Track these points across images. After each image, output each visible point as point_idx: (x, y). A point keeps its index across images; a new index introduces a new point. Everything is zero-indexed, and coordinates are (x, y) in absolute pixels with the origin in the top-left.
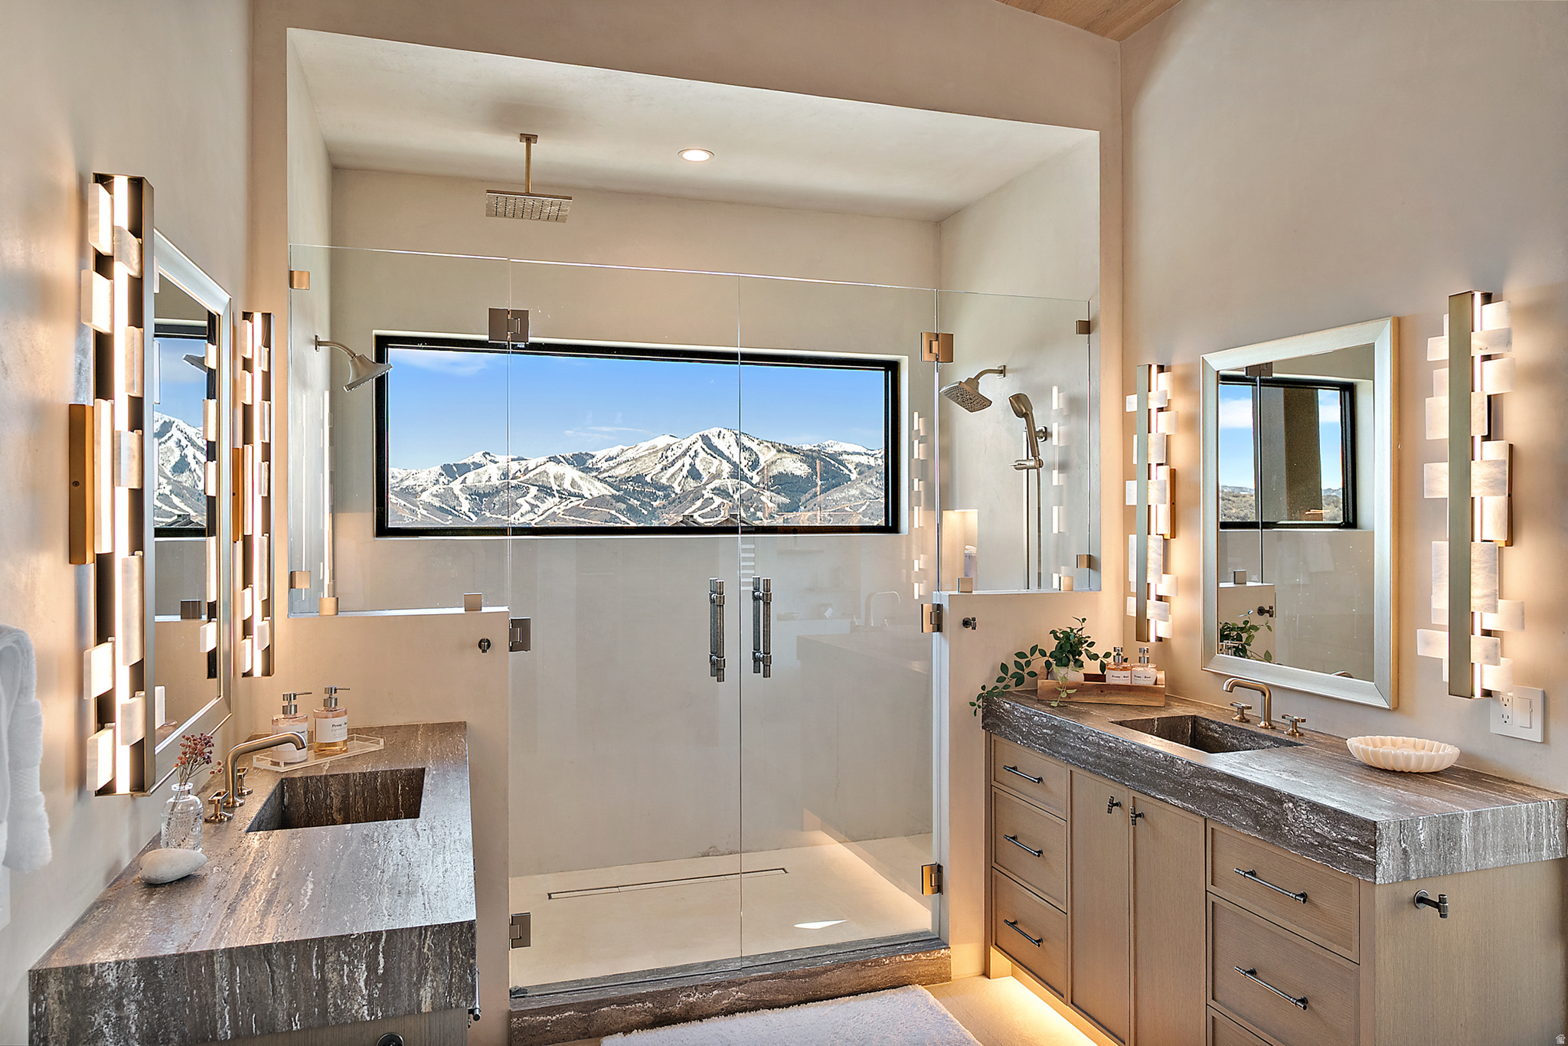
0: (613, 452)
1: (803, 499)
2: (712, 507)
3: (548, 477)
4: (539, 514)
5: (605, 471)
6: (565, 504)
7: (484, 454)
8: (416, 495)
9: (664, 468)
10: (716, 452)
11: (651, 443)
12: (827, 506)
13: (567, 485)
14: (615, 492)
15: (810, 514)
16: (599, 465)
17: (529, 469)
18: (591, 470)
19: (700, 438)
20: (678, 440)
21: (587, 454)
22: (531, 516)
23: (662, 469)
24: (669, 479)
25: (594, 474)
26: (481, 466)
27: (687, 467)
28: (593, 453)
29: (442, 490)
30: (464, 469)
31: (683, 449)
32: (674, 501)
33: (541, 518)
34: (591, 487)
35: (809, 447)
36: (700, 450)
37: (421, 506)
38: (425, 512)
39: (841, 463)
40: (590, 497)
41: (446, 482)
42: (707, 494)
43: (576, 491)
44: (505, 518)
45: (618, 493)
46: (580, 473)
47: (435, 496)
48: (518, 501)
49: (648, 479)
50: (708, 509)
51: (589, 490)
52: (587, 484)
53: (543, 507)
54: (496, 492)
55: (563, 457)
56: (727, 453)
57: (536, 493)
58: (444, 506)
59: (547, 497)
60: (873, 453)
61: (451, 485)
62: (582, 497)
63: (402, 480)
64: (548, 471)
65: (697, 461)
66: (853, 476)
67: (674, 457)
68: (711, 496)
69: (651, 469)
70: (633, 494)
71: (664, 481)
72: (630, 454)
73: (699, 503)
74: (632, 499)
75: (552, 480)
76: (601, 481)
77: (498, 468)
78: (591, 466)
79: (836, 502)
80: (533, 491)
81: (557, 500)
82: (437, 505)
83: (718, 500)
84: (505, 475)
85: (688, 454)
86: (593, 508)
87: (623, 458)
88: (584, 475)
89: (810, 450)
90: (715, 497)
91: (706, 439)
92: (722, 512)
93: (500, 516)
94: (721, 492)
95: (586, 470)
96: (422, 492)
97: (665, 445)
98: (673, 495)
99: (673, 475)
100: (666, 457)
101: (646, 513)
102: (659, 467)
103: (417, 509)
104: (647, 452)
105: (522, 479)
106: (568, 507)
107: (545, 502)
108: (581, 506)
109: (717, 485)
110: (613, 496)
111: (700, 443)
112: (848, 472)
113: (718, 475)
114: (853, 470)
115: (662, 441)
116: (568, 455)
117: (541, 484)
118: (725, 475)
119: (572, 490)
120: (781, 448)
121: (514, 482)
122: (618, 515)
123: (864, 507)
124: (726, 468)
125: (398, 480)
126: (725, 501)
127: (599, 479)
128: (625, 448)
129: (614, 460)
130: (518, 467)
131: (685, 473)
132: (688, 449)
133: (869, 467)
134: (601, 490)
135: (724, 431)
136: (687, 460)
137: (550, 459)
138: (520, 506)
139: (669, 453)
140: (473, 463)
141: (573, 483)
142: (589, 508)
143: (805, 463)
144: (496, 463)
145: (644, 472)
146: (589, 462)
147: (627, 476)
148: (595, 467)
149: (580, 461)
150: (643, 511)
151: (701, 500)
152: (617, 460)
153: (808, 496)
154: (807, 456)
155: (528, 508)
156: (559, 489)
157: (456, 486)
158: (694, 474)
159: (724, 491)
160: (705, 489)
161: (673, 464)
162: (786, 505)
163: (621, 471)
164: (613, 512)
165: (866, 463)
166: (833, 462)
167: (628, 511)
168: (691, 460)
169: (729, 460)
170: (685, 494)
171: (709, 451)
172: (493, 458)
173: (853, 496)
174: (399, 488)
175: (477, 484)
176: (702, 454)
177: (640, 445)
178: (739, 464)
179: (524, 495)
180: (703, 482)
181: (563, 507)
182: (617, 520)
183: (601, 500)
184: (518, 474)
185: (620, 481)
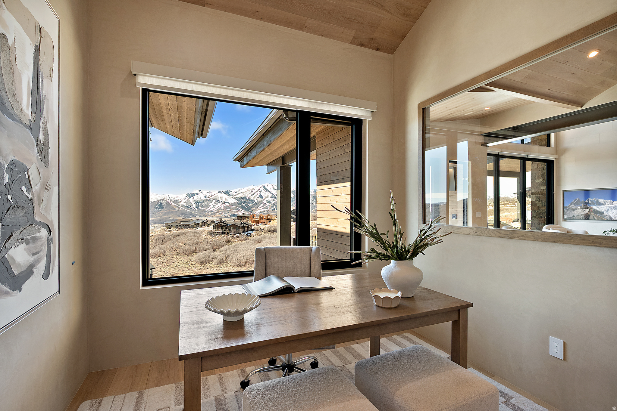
0: (237, 190)
2: (266, 206)
3: (218, 198)
4: (216, 208)
5: (235, 196)
7: (199, 191)
8: (179, 202)
9: (252, 195)
10: (267, 190)
11: (248, 188)
13: (224, 200)
14: (238, 202)
16: (233, 194)
17: (212, 195)
18: (231, 195)
19: (262, 186)
20: (256, 187)
21: (229, 191)
22: (213, 208)
25: (232, 196)
26: (198, 194)
27: (259, 195)
28: (231, 191)
29: (187, 201)
30: (193, 195)
31: (258, 189)
32: (255, 204)
34: (231, 200)
36: (262, 190)
37: (181, 206)
38: (182, 208)
40: (231, 203)
41: (188, 199)
42: (265, 202)
44: (206, 209)
47: (185, 203)
48: (210, 204)
49: (247, 198)
53: (217, 206)
54: (203, 201)
55: (222, 192)
56: (270, 190)
57: (215, 202)
58: (187, 206)
61: (189, 200)
62: (228, 203)
63: (174, 198)
64: (218, 196)
65: (262, 193)
67: (255, 192)
68: (266, 203)
69: (248, 195)
70: (243, 202)
71: (252, 198)
72: (242, 191)
73: (262, 205)
74: (243, 204)
75: (219, 198)
76: (234, 198)
77: (203, 195)
78: (230, 194)
80: (214, 201)
81: (221, 204)
82: (186, 205)
83: (268, 204)
84: (205, 197)
85: (259, 191)
86: (232, 206)
88: (229, 197)
90: (267, 203)
91: (264, 187)
92: (269, 207)
93: (204, 209)
94: (268, 202)
95: (230, 195)
96: (181, 201)
98: (255, 203)
99: (255, 197)
101: (247, 208)
102: (251, 194)
103: (179, 206)
104: (247, 190)
105: (211, 198)
108: (228, 206)
109: (267, 200)
110: (237, 203)
111: (262, 188)
113: (267, 197)
115: (251, 187)
116: (224, 191)
117: (216, 199)
119: (226, 201)
121: (208, 199)
122: (239, 208)
124: (270, 195)
125: (173, 198)
126: (270, 204)
128: (241, 189)
129: (237, 193)
130: (209, 194)
131: (258, 196)
134: (233, 201)
135: (269, 184)
136: (258, 193)
137: (219, 192)
138: (210, 206)
139: (253, 191)
140: (196, 193)
141: (226, 199)
142: (230, 206)
145: (246, 196)
146: (230, 193)
147: (241, 197)
149: (227, 193)
150: (246, 207)
151: (263, 204)
152: (239, 192)
155: (213, 206)
156: (221, 201)
157: (191, 200)
158: (261, 196)
159: (269, 201)
161: (254, 194)
163: (239, 196)
164: (238, 207)
167: (242, 207)
168: (260, 193)
169: (271, 193)
170: (258, 202)
171: (265, 190)
172: (202, 192)
174: (174, 201)
175: (197, 199)
176: (263, 191)
177: (245, 188)
178: (274, 194)
179: (211, 203)
180: (263, 199)
181: (223, 206)
182: (238, 209)
183: (234, 204)
184: (209, 196)
185: (239, 198)
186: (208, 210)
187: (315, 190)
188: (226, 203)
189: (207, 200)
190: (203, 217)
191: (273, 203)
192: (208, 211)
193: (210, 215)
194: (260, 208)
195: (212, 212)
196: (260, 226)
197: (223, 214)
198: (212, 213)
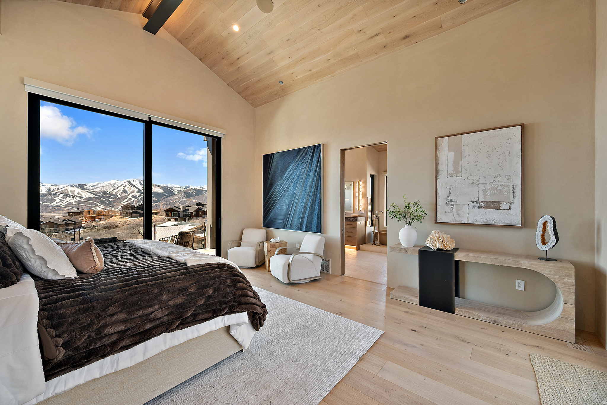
0: (95, 184)
1: (161, 199)
2: (131, 201)
3: (68, 191)
4: (64, 203)
5: (91, 190)
6: (75, 199)
9: (114, 190)
10: (133, 185)
11: (109, 182)
12: (168, 201)
13: (76, 194)
14: (95, 196)
15: (163, 203)
16: (89, 188)
17: (60, 188)
19: (127, 181)
20: (119, 181)
21: (84, 184)
22: (61, 203)
23: (113, 190)
24: (116, 193)
25: (87, 190)
27: (122, 189)
28: (87, 184)
31: (121, 184)
33: (65, 204)
34: (85, 194)
35: (163, 185)
36: (127, 185)
39: (173, 190)
40: (85, 198)
43: (80, 196)
44: (49, 204)
45: (96, 197)
46: (81, 190)
48: (55, 199)
49: (108, 192)
50: (130, 201)
51: (85, 195)
52: (84, 194)
53: (66, 200)
54: (45, 195)
55: (74, 185)
56: (136, 186)
57: (63, 196)
59: (68, 197)
60: (182, 187)
62: (82, 197)
64: (68, 189)
65: (126, 188)
66: (176, 193)
67: (118, 186)
69: (109, 190)
70: (103, 197)
71: (114, 193)
72: (101, 185)
73: (126, 200)
74: (102, 198)
75: (70, 192)
76: (90, 193)
77: (46, 188)
78: (86, 188)
79: (171, 200)
80: (61, 195)
81: (72, 198)
83: (133, 199)
84: (49, 190)
85: (123, 186)
86: (86, 201)
87: (99, 186)
88: (83, 191)
89: (163, 186)
90: (132, 198)
91: (129, 182)
92: (135, 202)
93: (47, 203)
95: (84, 189)
97: (114, 183)
98: (117, 197)
99: (117, 192)
100: (115, 186)
101: (107, 202)
102: (112, 189)
104: (108, 185)
105: (57, 191)
106: (76, 201)
107: (66, 199)
108: (82, 200)
109: (133, 195)
110: (95, 197)
111: (127, 183)
112: (174, 192)
113: (133, 192)
114: (176, 191)
115: (113, 182)
116: (76, 185)
117: (65, 193)
118: (136, 192)
119: (78, 195)
120: (154, 185)
122: (96, 203)
123: (179, 201)
124: (136, 190)
126: (136, 199)
127: (89, 192)
128: (99, 183)
129: (95, 187)
130: (55, 188)
131: (121, 191)
132: (123, 184)
133: (181, 191)
134: (89, 195)
135: (135, 180)
137: (69, 186)
139: (116, 185)
141: (78, 193)
142: (85, 201)
143: (162, 189)
144: (45, 186)
145: (107, 190)
146: (85, 187)
147: (100, 191)
148: (87, 188)
149: (81, 187)
150: (106, 202)
151: (127, 199)
152: (96, 186)
153: (163, 198)
154: (162, 187)
155: (59, 201)
156: (72, 195)
158: (125, 191)
159: (135, 196)
160: (129, 196)
161: (117, 188)
162: (156, 200)
163: (98, 190)
164: (95, 202)
165: (180, 190)
166: (170, 189)
167: (101, 202)
168: (124, 188)
169: (137, 188)
170: (122, 197)
171: (130, 185)
172: (43, 184)
173: (176, 198)
176: (128, 186)
177: (105, 182)
178: (141, 189)
179: (58, 197)
180: (128, 194)
181: (74, 200)
182: (96, 205)
183: (90, 199)
184: (55, 190)
185: (97, 193)
186: (52, 204)
187: (186, 187)
188: (78, 197)
189: (50, 194)
190: (44, 213)
191: (139, 198)
192: (52, 206)
193: (56, 211)
194: (123, 203)
195: (58, 207)
196: (96, 223)
197: (75, 209)
198: (58, 209)
